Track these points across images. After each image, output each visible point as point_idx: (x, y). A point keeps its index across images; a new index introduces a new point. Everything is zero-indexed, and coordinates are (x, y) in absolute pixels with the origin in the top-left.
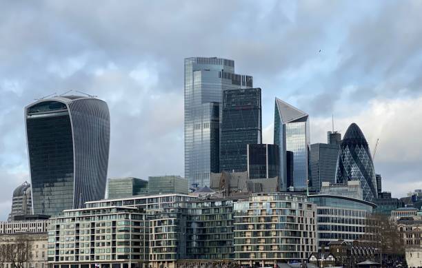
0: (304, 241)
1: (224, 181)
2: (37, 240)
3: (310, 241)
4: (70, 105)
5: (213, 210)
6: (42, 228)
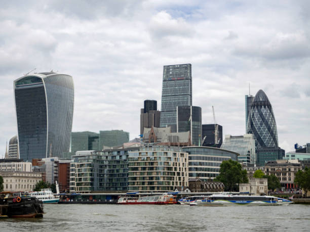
0: (178, 179)
1: (152, 134)
3: (182, 179)
4: (45, 79)
6: (15, 168)
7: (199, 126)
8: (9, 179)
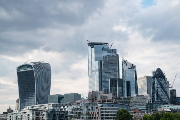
1: (93, 95)
4: (34, 66)
5: (64, 109)
7: (122, 89)
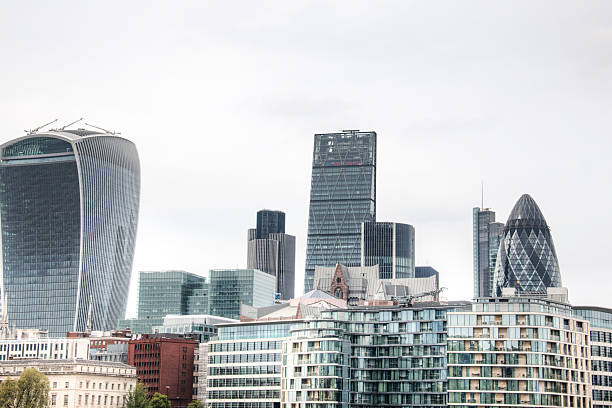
0: (574, 389)
1: (339, 281)
2: (56, 374)
3: (581, 389)
5: (397, 325)
7: (408, 267)
8: (61, 381)
